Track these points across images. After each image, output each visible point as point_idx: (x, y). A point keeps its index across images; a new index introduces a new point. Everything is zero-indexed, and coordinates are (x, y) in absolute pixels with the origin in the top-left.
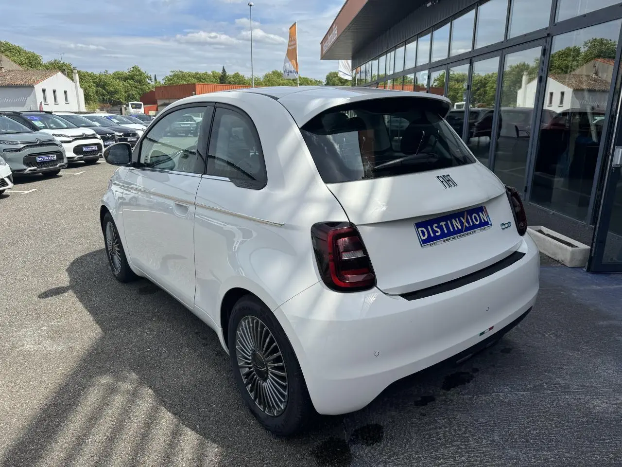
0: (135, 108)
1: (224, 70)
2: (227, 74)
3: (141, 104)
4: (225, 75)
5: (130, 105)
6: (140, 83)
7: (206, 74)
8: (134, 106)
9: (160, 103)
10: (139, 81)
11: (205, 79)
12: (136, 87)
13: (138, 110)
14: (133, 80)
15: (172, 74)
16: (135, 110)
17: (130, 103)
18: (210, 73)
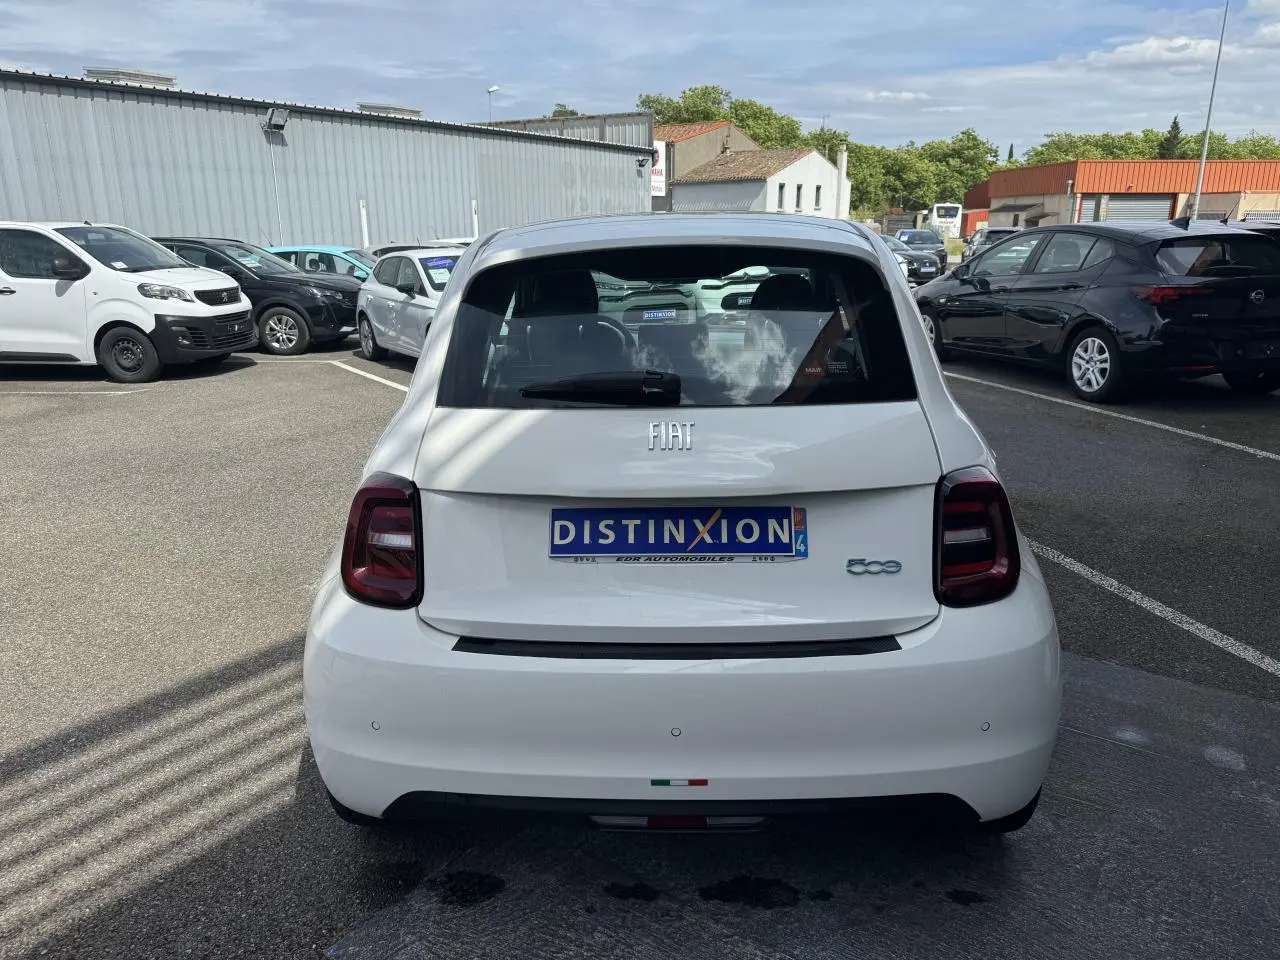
0: (944, 216)
1: (1175, 126)
2: (1182, 135)
3: (958, 208)
4: (1175, 136)
5: (935, 210)
6: (972, 164)
7: (1128, 137)
8: (942, 212)
9: (995, 204)
10: (971, 161)
11: (1122, 148)
12: (961, 173)
13: (949, 220)
14: (960, 157)
15: (1046, 140)
16: (944, 220)
17: (937, 205)
18: (1138, 134)
